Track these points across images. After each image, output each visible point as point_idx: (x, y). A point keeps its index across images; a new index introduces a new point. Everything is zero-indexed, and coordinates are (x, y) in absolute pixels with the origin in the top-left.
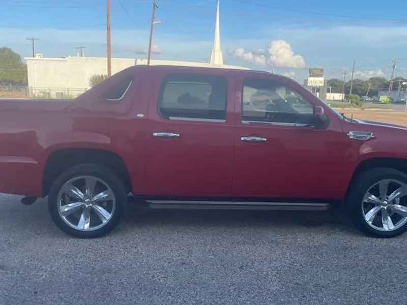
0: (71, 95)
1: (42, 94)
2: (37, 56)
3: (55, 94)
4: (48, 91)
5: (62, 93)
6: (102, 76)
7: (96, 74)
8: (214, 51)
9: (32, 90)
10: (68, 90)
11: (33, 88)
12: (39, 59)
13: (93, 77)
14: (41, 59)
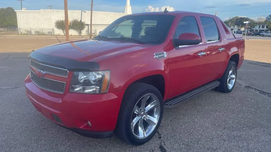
0: (44, 33)
1: (26, 32)
2: (23, 10)
3: (34, 32)
4: (30, 30)
5: (38, 31)
6: (62, 21)
7: (59, 20)
8: (127, 7)
9: (20, 30)
10: (42, 30)
11: (21, 29)
12: (24, 11)
13: (57, 21)
14: (25, 11)
